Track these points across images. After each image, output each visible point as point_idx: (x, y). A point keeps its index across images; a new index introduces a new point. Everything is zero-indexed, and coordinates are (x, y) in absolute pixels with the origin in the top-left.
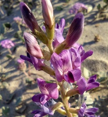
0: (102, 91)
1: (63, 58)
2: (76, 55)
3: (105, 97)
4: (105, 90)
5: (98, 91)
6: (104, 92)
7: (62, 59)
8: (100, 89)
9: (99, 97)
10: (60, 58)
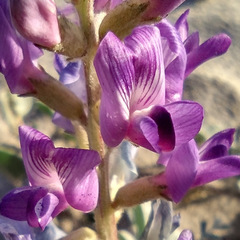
0: (214, 204)
1: (138, 54)
2: (172, 46)
3: (224, 227)
4: (224, 200)
5: (199, 202)
6: (221, 209)
7: (134, 60)
8: (203, 194)
9: (203, 225)
10: (129, 54)
